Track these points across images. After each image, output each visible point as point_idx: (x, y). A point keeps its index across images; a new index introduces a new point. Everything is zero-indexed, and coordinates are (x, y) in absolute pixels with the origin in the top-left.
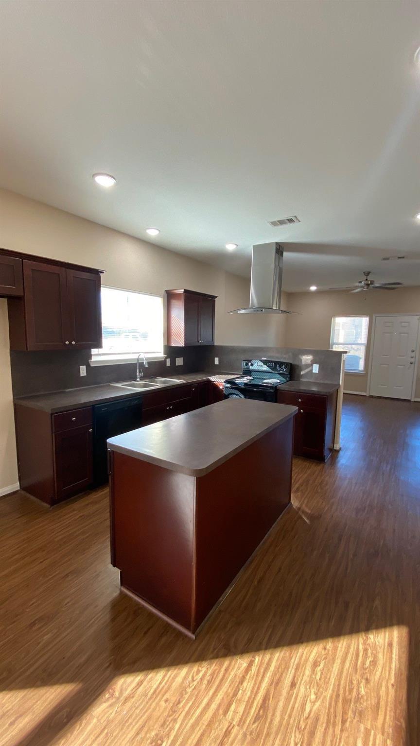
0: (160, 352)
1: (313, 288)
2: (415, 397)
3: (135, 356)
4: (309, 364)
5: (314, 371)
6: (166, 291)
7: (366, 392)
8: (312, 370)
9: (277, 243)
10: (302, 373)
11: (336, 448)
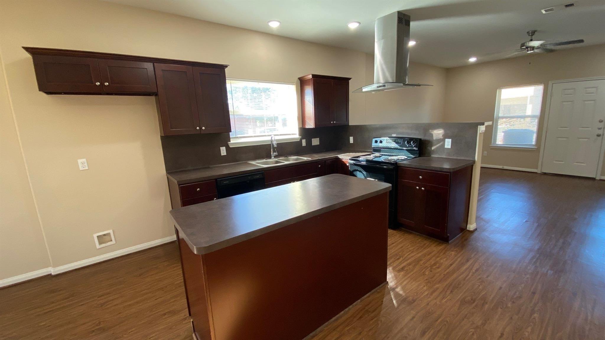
0: (296, 134)
1: (473, 60)
2: (601, 175)
3: (269, 138)
4: (440, 139)
5: (446, 147)
6: (300, 79)
7: (537, 169)
8: (444, 145)
9: (399, 13)
10: (433, 148)
11: (470, 228)
